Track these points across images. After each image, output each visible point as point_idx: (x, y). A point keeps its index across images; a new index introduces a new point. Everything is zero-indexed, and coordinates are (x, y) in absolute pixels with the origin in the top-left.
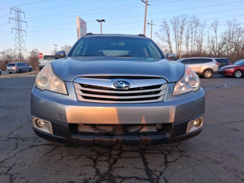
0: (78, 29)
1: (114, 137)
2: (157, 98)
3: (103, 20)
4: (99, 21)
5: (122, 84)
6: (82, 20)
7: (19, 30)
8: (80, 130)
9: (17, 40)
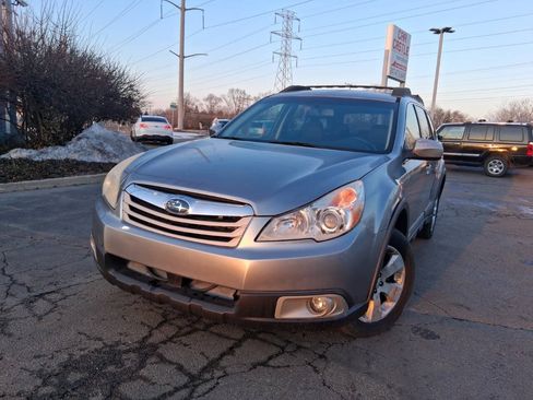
0: (387, 52)
1: (157, 289)
2: (228, 239)
3: (447, 30)
4: (438, 32)
5: (178, 205)
6: (400, 30)
7: (286, 55)
8: (130, 266)
9: (281, 75)
